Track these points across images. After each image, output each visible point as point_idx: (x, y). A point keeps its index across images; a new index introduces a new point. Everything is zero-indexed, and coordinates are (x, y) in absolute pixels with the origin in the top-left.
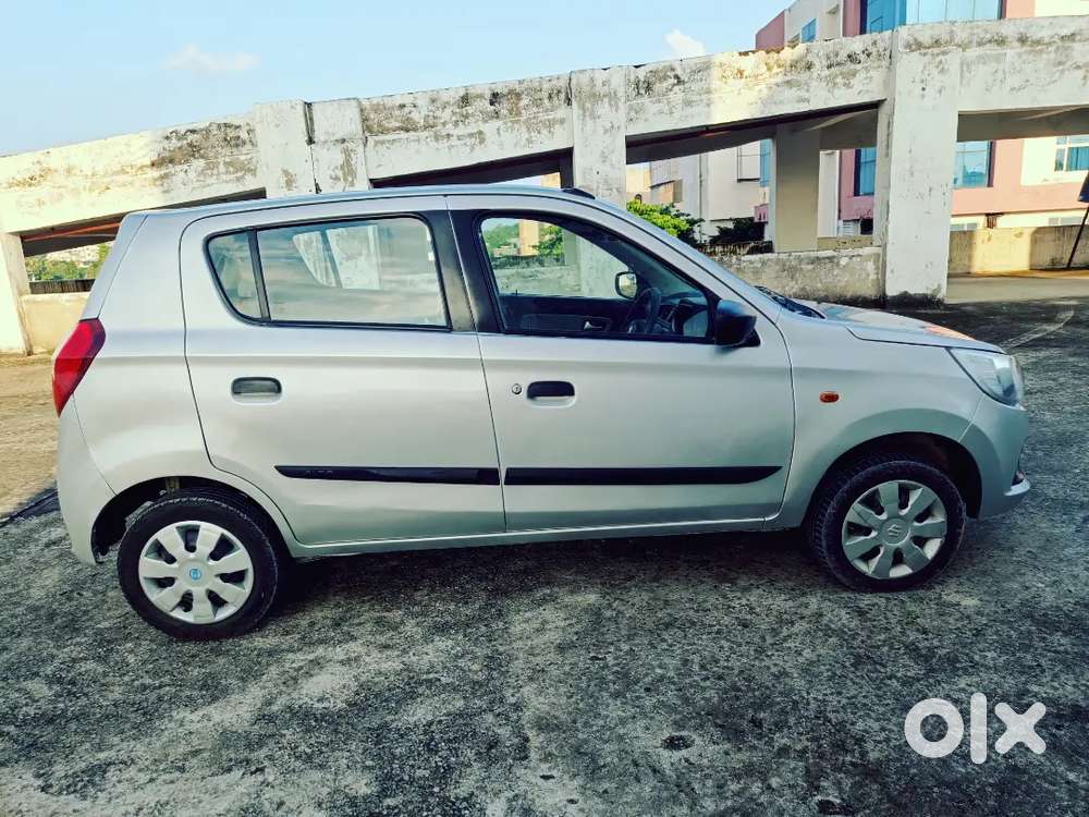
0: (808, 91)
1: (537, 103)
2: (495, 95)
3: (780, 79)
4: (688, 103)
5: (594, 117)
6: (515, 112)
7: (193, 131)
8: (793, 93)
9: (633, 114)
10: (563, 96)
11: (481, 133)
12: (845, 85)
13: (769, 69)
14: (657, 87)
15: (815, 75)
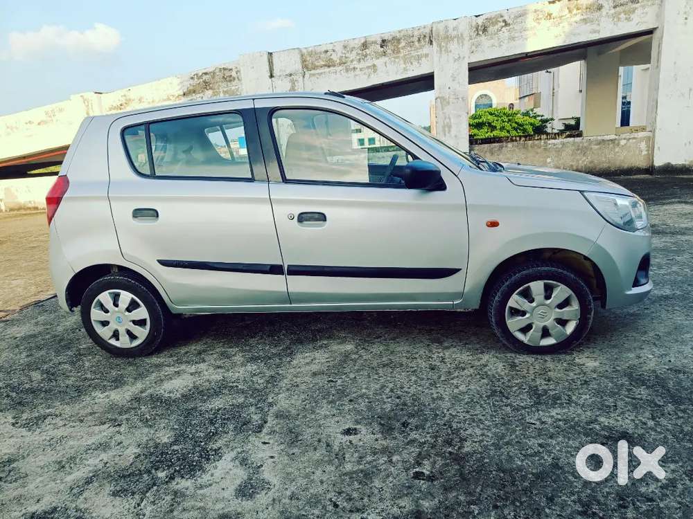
0: (599, 25)
1: (411, 44)
2: (384, 41)
3: (578, 18)
4: (513, 39)
5: (447, 51)
6: (396, 51)
7: (206, 74)
8: (589, 27)
9: (474, 48)
10: (427, 39)
11: (374, 66)
12: (626, 19)
13: (570, 12)
14: (491, 29)
15: (604, 13)
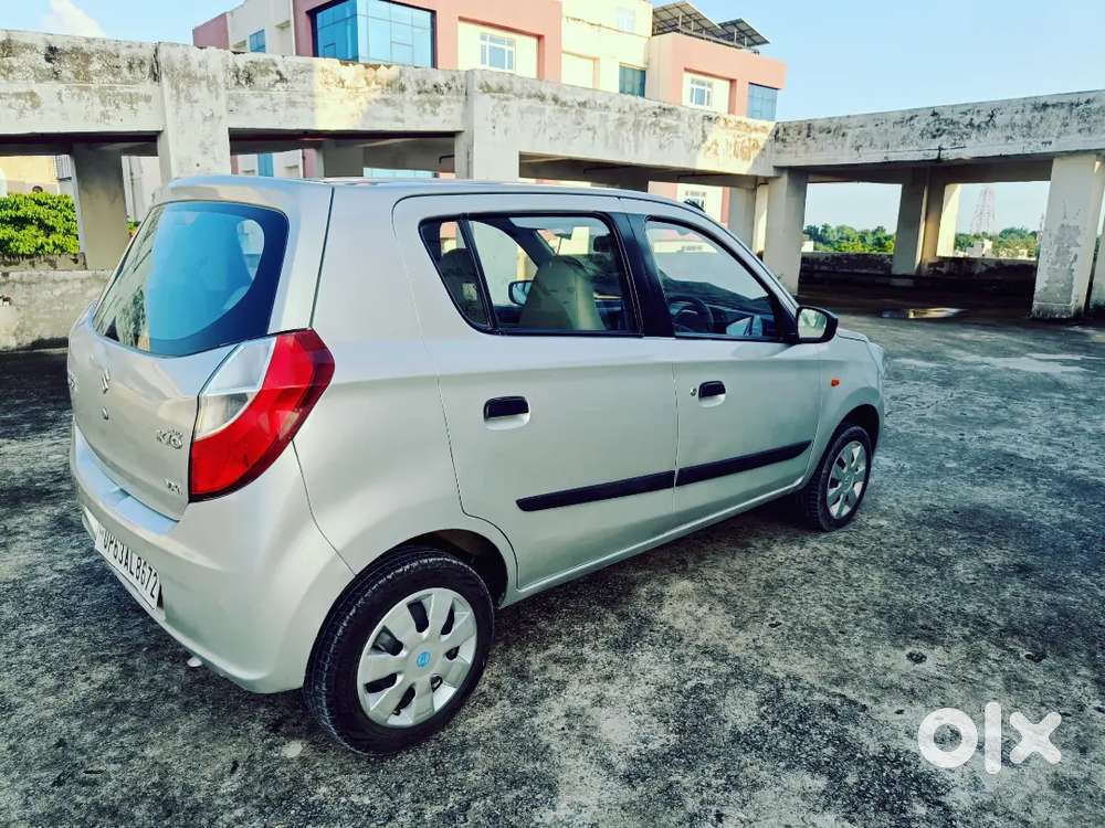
0: (402, 112)
1: (115, 70)
2: (52, 50)
3: (377, 95)
4: (293, 104)
5: (189, 99)
6: (83, 76)
8: (388, 111)
9: (233, 105)
10: (147, 69)
11: (33, 94)
12: (433, 112)
13: (368, 84)
14: (259, 80)
15: (407, 98)
